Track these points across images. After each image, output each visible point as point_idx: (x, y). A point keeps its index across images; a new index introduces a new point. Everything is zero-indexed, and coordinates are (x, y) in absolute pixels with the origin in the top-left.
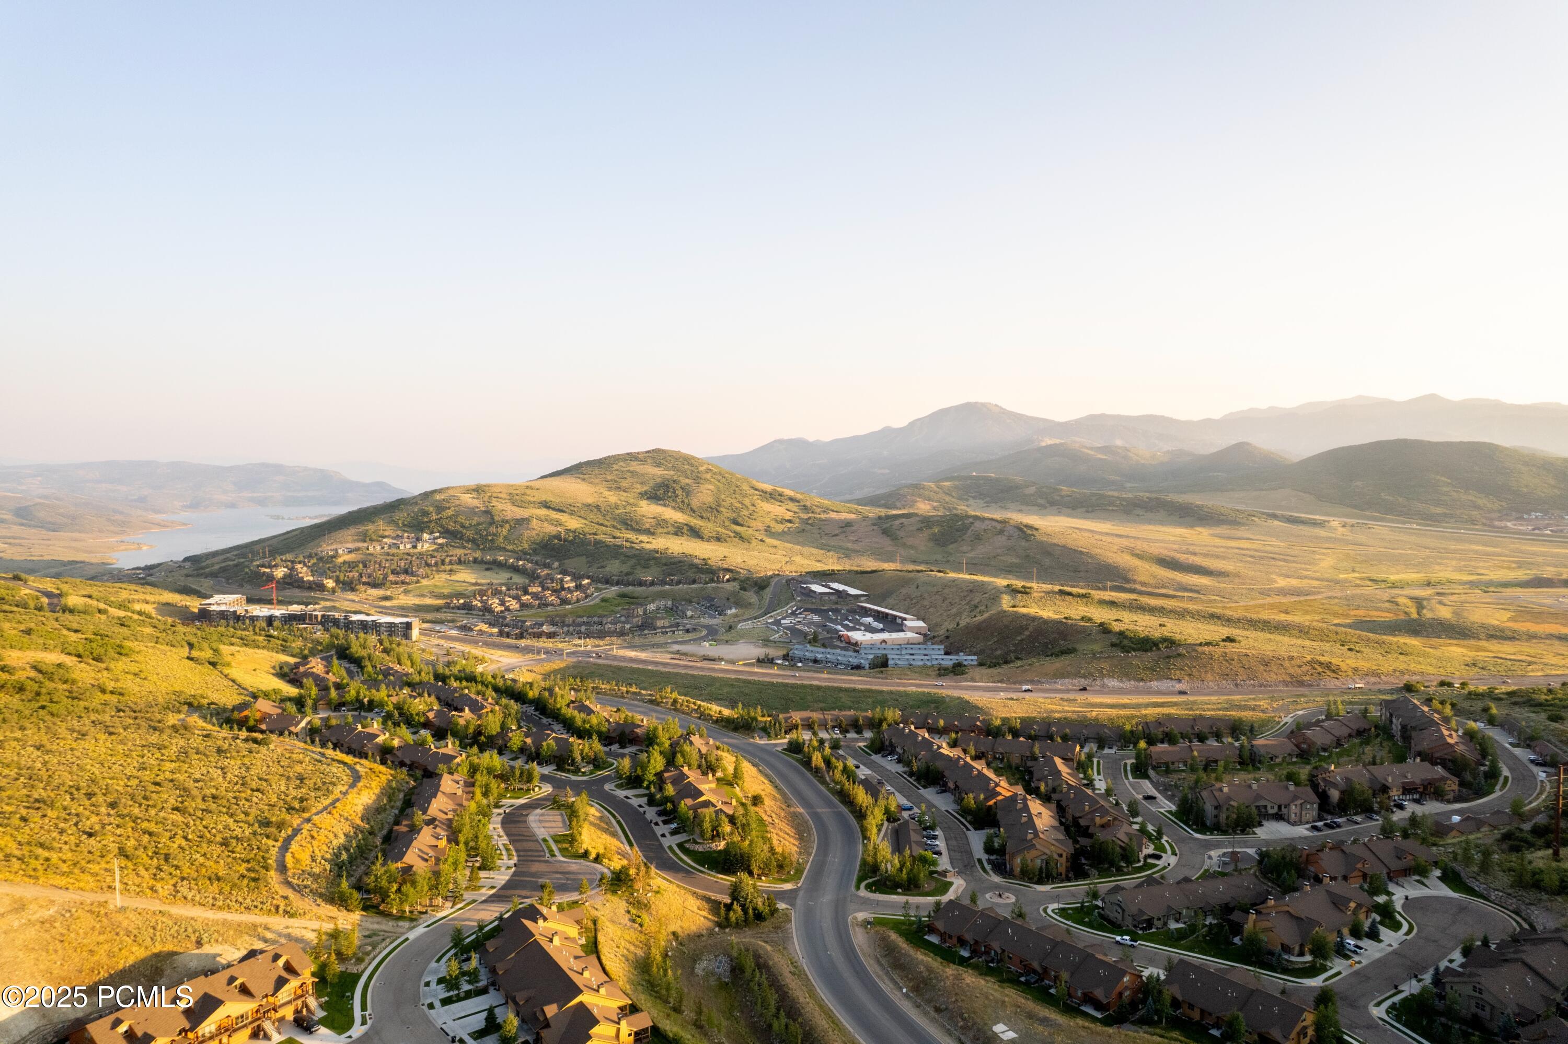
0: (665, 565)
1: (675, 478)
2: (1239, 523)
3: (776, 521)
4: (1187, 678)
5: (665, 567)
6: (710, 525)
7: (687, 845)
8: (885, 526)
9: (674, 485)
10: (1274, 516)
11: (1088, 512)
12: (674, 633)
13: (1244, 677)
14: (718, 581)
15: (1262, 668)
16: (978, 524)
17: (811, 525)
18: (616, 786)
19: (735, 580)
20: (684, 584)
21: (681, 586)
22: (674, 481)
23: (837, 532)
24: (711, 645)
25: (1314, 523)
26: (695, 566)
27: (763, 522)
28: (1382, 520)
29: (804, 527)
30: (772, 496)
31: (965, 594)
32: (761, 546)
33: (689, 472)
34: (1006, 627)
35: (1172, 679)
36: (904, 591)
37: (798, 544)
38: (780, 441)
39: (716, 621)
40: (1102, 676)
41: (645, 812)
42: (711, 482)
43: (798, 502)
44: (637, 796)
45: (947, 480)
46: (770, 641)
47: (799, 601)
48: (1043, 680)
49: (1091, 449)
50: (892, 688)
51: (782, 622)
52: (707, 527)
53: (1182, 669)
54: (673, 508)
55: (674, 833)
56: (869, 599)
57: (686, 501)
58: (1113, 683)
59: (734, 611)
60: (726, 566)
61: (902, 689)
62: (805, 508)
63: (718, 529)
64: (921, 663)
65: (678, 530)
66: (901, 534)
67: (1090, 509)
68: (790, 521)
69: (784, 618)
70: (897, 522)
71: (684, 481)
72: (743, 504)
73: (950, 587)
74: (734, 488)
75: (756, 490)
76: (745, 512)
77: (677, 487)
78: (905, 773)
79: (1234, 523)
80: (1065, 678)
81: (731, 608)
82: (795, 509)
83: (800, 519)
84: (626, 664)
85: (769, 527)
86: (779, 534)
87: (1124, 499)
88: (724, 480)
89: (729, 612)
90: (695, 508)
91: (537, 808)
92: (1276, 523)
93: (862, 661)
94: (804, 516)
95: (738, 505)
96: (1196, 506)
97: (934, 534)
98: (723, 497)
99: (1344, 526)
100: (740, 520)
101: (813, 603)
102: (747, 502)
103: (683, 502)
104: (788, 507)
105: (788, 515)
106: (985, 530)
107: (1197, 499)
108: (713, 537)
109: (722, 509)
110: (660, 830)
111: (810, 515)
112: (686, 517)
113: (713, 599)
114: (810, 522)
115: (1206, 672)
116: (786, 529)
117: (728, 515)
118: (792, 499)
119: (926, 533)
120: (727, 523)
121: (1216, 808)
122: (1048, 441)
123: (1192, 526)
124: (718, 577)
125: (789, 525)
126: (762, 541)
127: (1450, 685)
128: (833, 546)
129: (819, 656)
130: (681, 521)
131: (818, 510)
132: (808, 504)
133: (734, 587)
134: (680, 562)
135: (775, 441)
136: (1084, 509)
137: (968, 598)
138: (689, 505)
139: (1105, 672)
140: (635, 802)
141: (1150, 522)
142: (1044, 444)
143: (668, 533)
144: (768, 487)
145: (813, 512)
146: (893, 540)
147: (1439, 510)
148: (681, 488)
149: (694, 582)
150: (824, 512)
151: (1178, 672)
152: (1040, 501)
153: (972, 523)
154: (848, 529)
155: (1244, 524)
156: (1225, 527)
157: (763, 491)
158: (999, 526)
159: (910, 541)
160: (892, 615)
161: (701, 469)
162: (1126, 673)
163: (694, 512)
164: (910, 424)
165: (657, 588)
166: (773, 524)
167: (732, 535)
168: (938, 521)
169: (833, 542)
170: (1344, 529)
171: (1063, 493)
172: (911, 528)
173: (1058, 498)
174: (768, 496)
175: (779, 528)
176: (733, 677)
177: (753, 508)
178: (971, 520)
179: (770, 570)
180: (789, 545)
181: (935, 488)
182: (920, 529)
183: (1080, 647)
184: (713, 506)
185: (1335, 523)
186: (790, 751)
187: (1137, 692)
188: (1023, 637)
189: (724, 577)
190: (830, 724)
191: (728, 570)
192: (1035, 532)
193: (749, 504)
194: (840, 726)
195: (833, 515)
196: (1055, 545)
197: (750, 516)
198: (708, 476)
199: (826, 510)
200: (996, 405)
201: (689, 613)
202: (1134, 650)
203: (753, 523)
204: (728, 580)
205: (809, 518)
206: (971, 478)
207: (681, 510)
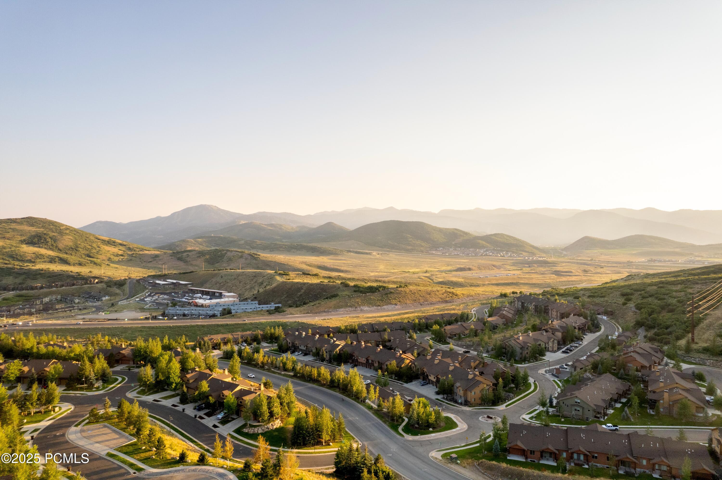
0: (49, 277)
1: (45, 232)
2: (337, 254)
3: (114, 255)
4: (399, 303)
5: (49, 279)
6: (73, 257)
7: (245, 430)
8: (178, 256)
9: (45, 236)
10: (350, 251)
11: (270, 251)
12: (71, 311)
13: (423, 301)
14: (91, 283)
15: (428, 296)
16: (229, 253)
17: (135, 257)
18: (138, 393)
19: (101, 282)
20: (66, 286)
21: (64, 288)
22: (45, 234)
23: (150, 260)
24: (105, 314)
25: (367, 254)
26: (73, 277)
27: (106, 256)
28: (392, 252)
29: (130, 258)
30: (109, 243)
31: (252, 278)
32: (107, 268)
33: (54, 230)
34: (290, 289)
35: (392, 304)
36: (214, 280)
37: (130, 266)
38: (100, 222)
39: (98, 303)
40: (360, 306)
41: (184, 410)
42: (69, 235)
43: (125, 246)
44: (166, 398)
45: (199, 238)
46: (145, 309)
47: (151, 289)
48: (330, 310)
49: (265, 225)
50: (251, 321)
51: (146, 299)
52: (72, 258)
53: (395, 299)
54: (45, 248)
55: (224, 422)
56: (193, 285)
57: (54, 244)
58: (366, 308)
59: (107, 298)
60: (94, 276)
61: (258, 321)
62: (129, 249)
63: (79, 259)
64: (251, 310)
65: (52, 260)
66: (188, 259)
67: (272, 250)
68: (122, 255)
69: (146, 298)
70: (185, 254)
71: (51, 234)
72: (92, 246)
73: (242, 275)
74: (85, 238)
75: (99, 239)
76: (94, 251)
77: (48, 237)
78: (316, 360)
79: (336, 254)
80: (341, 308)
81: (105, 297)
82: (124, 249)
83: (128, 254)
84: (50, 327)
85: (110, 258)
86: (117, 262)
87: (286, 245)
88: (78, 234)
89: (104, 299)
90: (61, 248)
91: (70, 426)
92: (352, 254)
93: (216, 312)
94: (130, 253)
95: (89, 247)
96: (318, 247)
97: (207, 259)
98: (79, 242)
99: (378, 254)
100: (91, 255)
101: (159, 290)
102: (94, 245)
103: (52, 245)
104: (119, 248)
105: (120, 252)
106: (233, 256)
107: (318, 245)
108: (76, 263)
109: (79, 249)
110: (209, 422)
111: (133, 252)
112: (56, 253)
113: (90, 293)
114: (134, 255)
115: (406, 299)
116: (120, 260)
117: (83, 252)
118: (121, 245)
119: (203, 258)
120: (84, 256)
121: (521, 349)
122: (243, 222)
123: (318, 256)
124: (90, 281)
125: (122, 257)
126: (108, 265)
127: (516, 293)
128: (151, 267)
129: (186, 312)
130: (53, 255)
131: (138, 250)
132: (131, 247)
133: (102, 286)
134: (60, 275)
135: (97, 222)
136: (269, 250)
137: (254, 280)
138: (56, 247)
139: (360, 304)
140: (168, 403)
141: (300, 255)
142: (241, 223)
143: (45, 262)
144: (107, 239)
145: (134, 251)
146: (185, 262)
147: (410, 248)
148: (50, 237)
149: (73, 285)
150: (141, 251)
151: (394, 300)
152: (247, 247)
153: (226, 253)
154: (157, 258)
155: (339, 255)
156: (332, 256)
157: (103, 240)
158: (240, 254)
159: (194, 263)
160: (212, 292)
161: (62, 228)
162: (371, 303)
163: (61, 250)
164: (172, 214)
165: (45, 290)
166: (112, 257)
167: (89, 262)
168: (208, 253)
169: (149, 265)
170: (378, 255)
171: (258, 243)
172: (194, 257)
173: (256, 245)
174: (106, 242)
175: (116, 259)
176: (140, 326)
177: (99, 249)
178: (225, 252)
179: (122, 276)
180: (125, 267)
181: (194, 242)
182: (199, 257)
183: (340, 294)
184: (73, 247)
185: (374, 253)
186: (225, 358)
187: (378, 311)
188: (302, 293)
189: (94, 281)
190: (240, 340)
191: (95, 278)
192: (259, 256)
193: (96, 247)
194: (246, 341)
195: (147, 252)
196: (270, 261)
197: (98, 253)
198: (68, 232)
199: (142, 250)
200: (215, 206)
201: (77, 301)
202: (368, 292)
203: (100, 257)
204: (97, 283)
205: (133, 254)
206: (211, 237)
207: (51, 249)
